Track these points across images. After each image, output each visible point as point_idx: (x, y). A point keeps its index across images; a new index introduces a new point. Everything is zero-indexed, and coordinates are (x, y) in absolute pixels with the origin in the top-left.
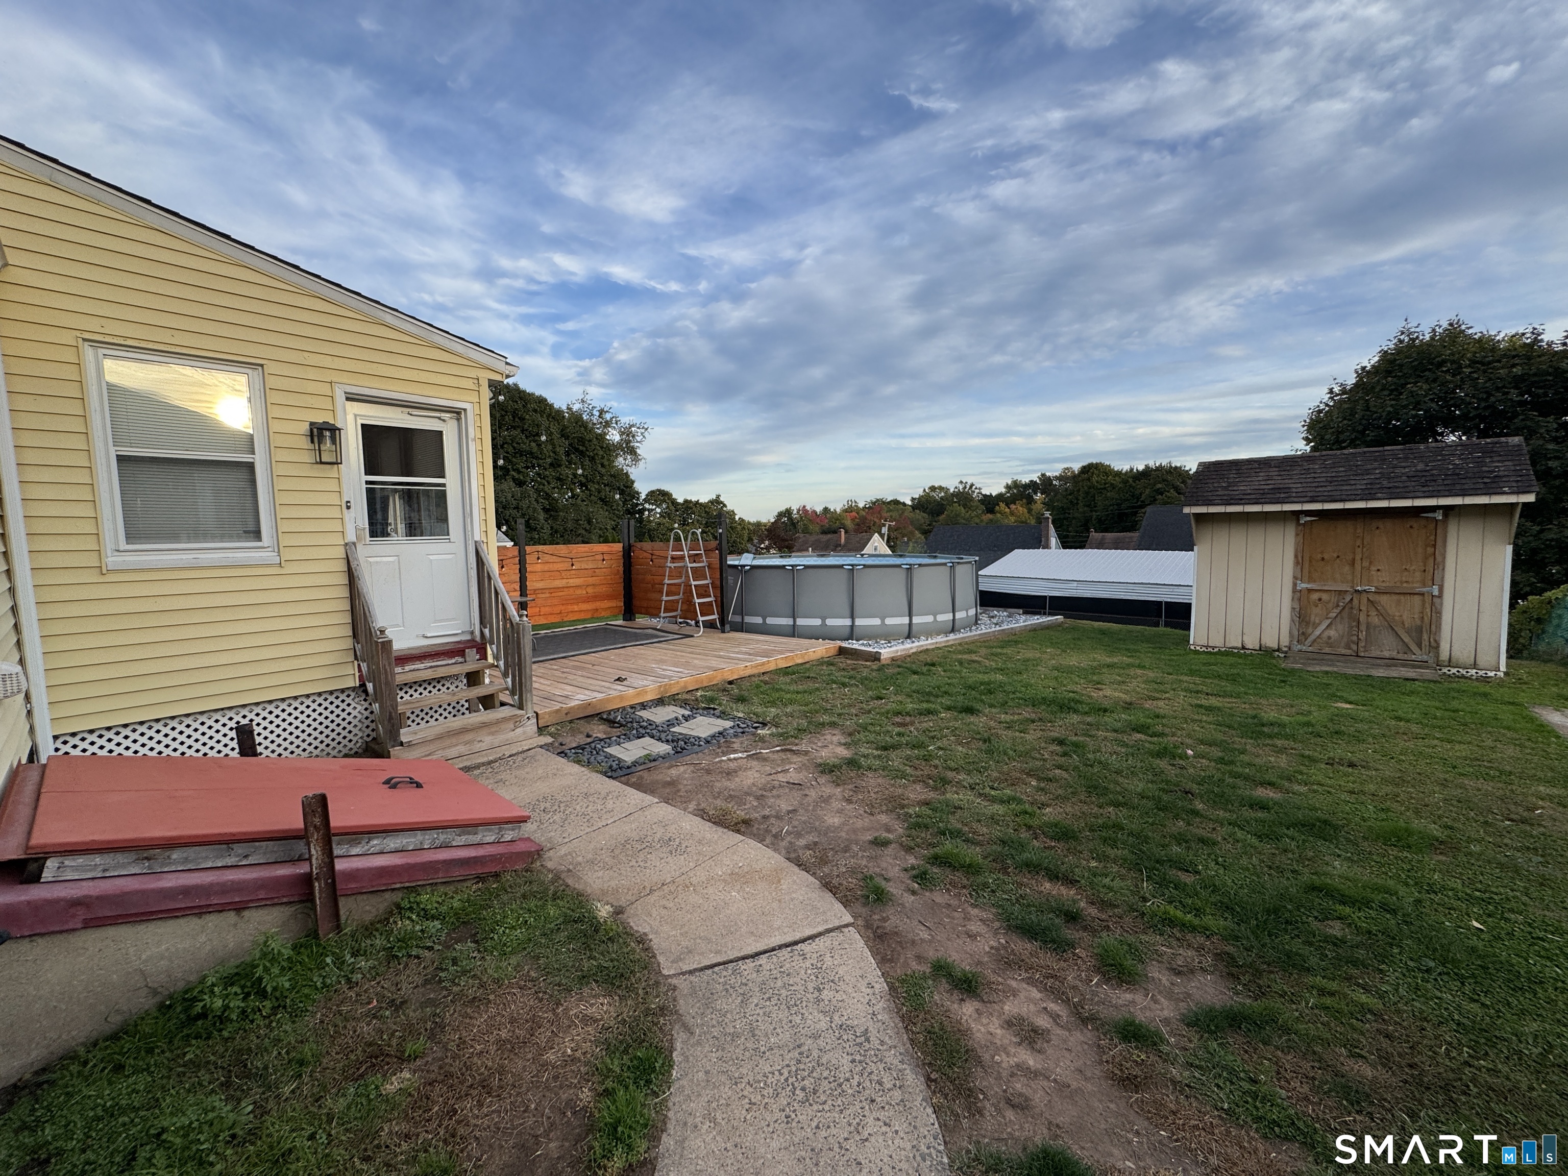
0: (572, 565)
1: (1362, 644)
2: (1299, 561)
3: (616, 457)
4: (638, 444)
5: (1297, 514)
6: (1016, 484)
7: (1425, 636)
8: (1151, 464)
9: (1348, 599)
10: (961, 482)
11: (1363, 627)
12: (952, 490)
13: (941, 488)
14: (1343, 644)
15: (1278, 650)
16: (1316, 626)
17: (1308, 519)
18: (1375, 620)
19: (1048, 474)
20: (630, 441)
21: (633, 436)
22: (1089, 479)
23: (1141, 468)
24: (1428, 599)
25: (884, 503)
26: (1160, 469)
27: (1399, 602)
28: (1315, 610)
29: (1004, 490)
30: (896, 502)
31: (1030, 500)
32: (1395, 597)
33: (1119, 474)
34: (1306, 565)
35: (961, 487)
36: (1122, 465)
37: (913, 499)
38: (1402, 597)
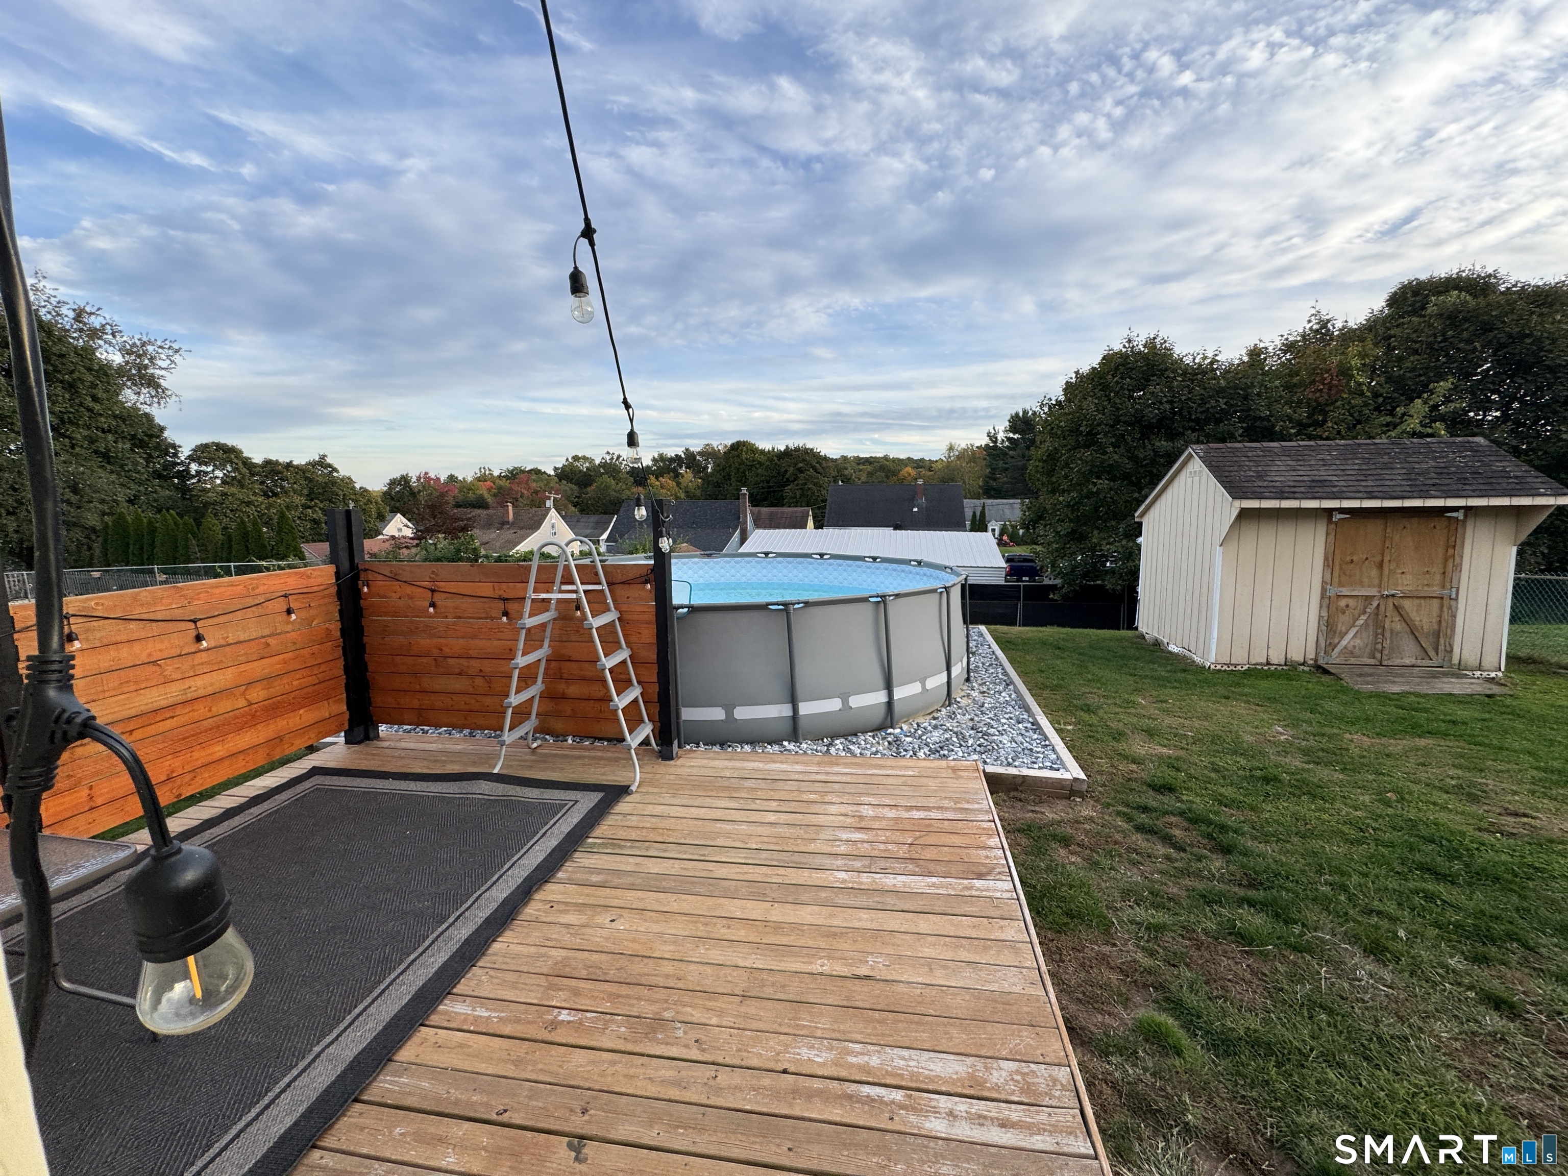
0: (199, 638)
1: (1386, 652)
2: (1329, 563)
3: (121, 389)
4: (162, 373)
5: (1330, 512)
6: (662, 458)
7: (1442, 641)
8: (791, 446)
9: (1375, 604)
10: (608, 453)
11: (1387, 635)
12: (597, 462)
13: (585, 458)
14: (1366, 655)
15: (1303, 664)
16: (1343, 635)
17: (1342, 516)
18: (1399, 626)
19: (692, 449)
20: (146, 367)
21: (152, 359)
22: (738, 456)
23: (782, 448)
24: (1446, 602)
25: (523, 472)
26: (797, 450)
27: (1420, 605)
28: (1342, 618)
29: (650, 463)
30: (537, 472)
31: (677, 475)
32: (1416, 601)
33: (762, 452)
34: (1337, 568)
35: (608, 458)
36: (765, 445)
37: (556, 469)
38: (1423, 601)
